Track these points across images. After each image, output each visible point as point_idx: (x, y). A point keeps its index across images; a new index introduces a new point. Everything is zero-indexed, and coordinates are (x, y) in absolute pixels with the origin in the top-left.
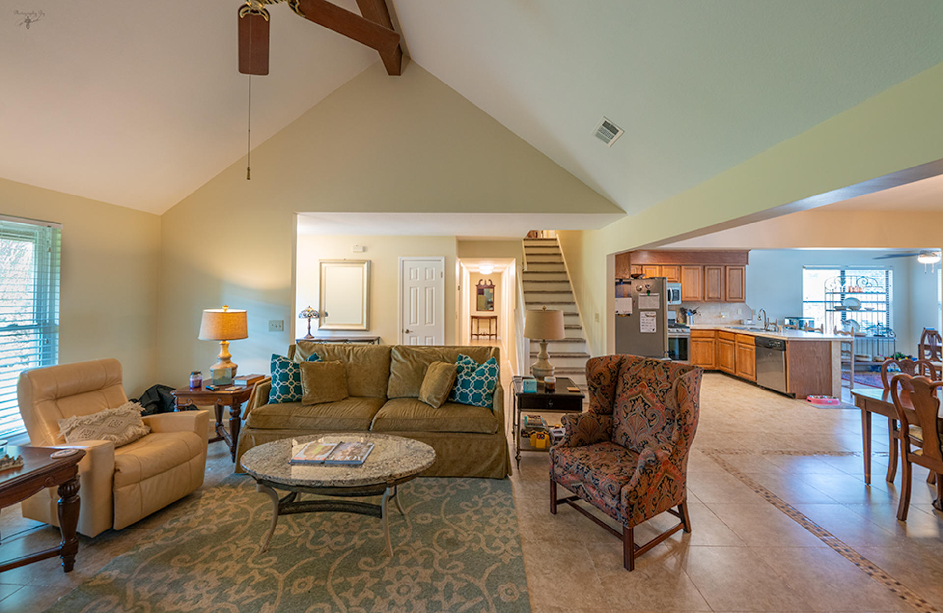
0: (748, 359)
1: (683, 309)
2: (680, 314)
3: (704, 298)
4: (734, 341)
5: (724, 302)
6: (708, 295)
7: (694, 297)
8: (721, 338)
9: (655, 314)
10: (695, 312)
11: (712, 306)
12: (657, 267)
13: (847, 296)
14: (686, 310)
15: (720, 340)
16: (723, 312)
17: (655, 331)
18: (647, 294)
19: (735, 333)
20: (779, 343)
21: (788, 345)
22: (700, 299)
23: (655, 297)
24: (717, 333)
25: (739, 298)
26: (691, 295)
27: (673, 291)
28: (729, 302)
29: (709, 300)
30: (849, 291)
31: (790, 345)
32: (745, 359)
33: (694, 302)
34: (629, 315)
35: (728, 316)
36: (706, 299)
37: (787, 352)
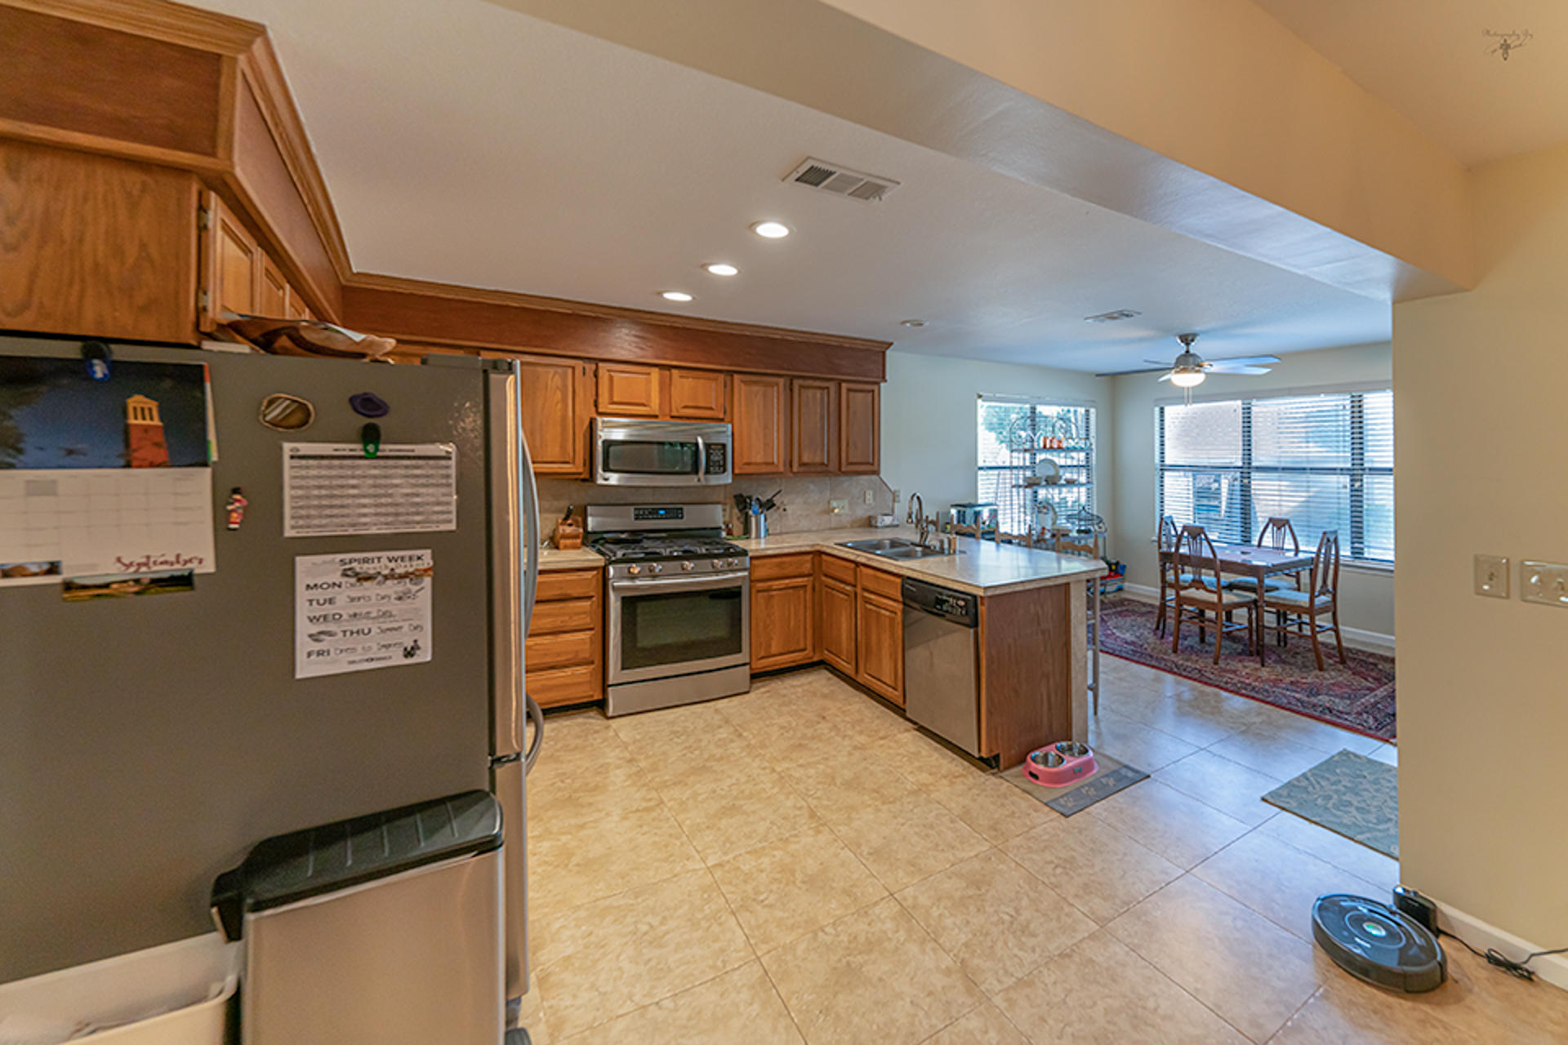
0: (886, 638)
1: (741, 496)
2: (736, 511)
3: (791, 466)
4: (855, 586)
5: (836, 475)
6: (800, 457)
7: (767, 464)
8: (826, 576)
9: (427, 558)
10: (769, 505)
11: (812, 487)
12: (655, 372)
13: (1040, 457)
14: (750, 498)
15: (823, 578)
16: (835, 499)
17: (425, 655)
18: (357, 448)
19: (857, 564)
20: (962, 603)
21: (982, 609)
22: (781, 469)
23: (427, 468)
24: (817, 560)
25: (868, 463)
26: (759, 458)
27: (708, 446)
28: (846, 473)
29: (802, 469)
30: (1045, 447)
31: (989, 608)
32: (879, 641)
33: (769, 475)
34: (184, 581)
35: (847, 510)
36: (795, 469)
37: (980, 629)
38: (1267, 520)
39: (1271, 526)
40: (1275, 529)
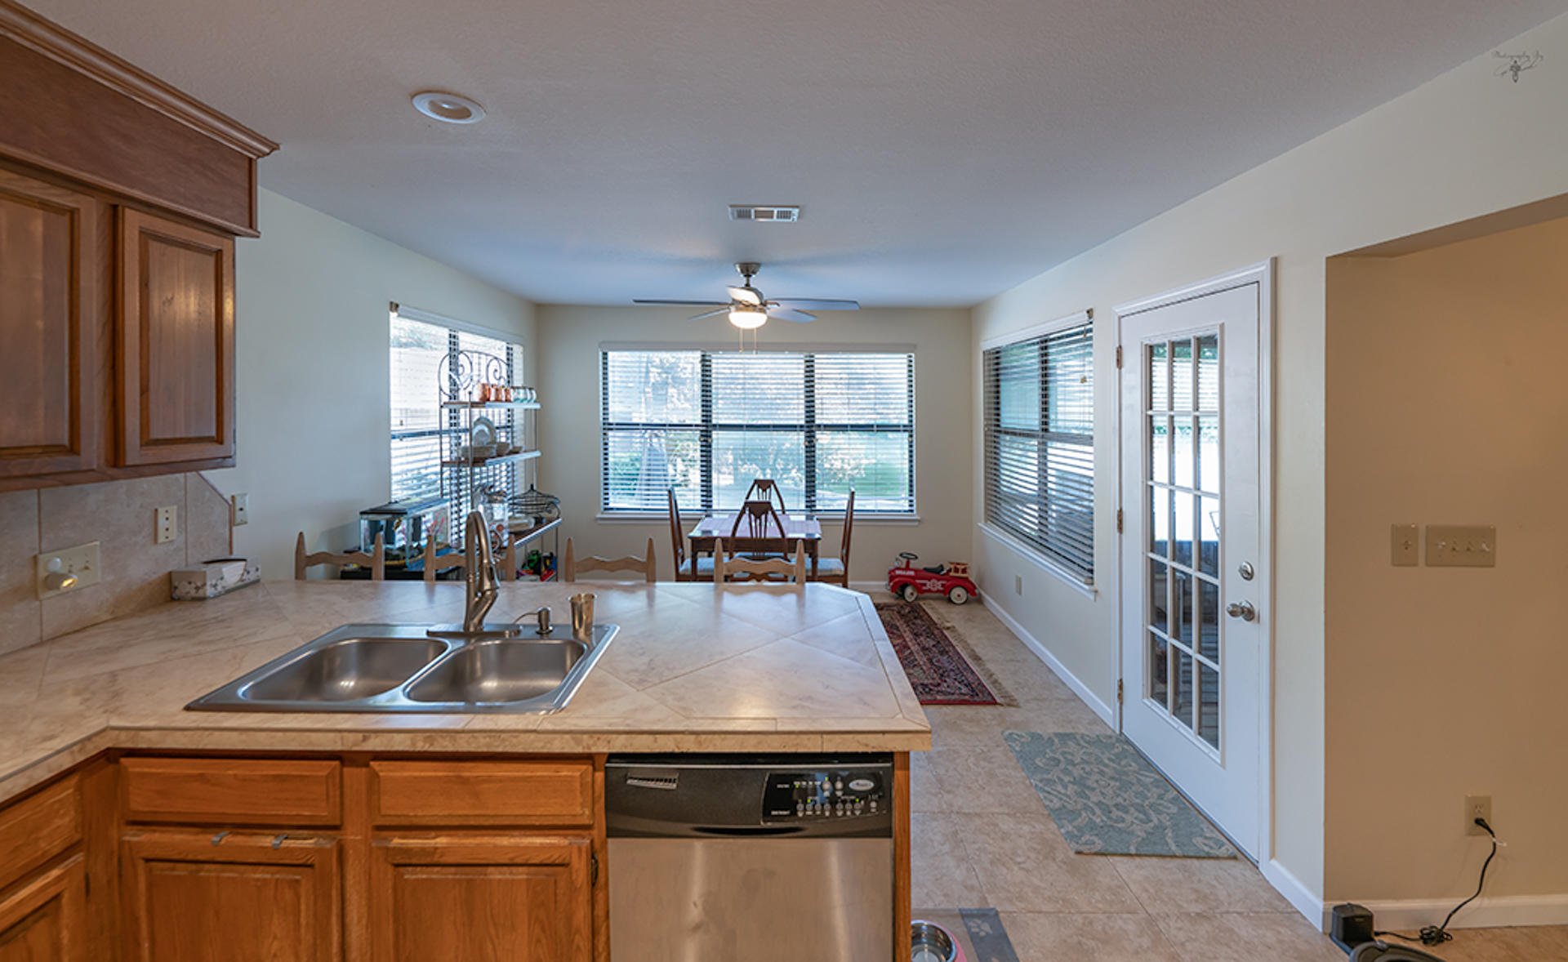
16: (59, 547)
25: (205, 441)
38: (752, 483)
39: (756, 487)
40: (760, 490)
